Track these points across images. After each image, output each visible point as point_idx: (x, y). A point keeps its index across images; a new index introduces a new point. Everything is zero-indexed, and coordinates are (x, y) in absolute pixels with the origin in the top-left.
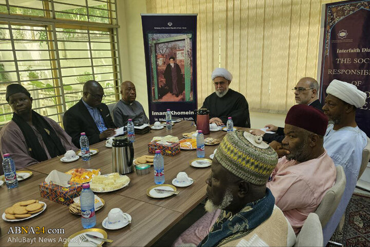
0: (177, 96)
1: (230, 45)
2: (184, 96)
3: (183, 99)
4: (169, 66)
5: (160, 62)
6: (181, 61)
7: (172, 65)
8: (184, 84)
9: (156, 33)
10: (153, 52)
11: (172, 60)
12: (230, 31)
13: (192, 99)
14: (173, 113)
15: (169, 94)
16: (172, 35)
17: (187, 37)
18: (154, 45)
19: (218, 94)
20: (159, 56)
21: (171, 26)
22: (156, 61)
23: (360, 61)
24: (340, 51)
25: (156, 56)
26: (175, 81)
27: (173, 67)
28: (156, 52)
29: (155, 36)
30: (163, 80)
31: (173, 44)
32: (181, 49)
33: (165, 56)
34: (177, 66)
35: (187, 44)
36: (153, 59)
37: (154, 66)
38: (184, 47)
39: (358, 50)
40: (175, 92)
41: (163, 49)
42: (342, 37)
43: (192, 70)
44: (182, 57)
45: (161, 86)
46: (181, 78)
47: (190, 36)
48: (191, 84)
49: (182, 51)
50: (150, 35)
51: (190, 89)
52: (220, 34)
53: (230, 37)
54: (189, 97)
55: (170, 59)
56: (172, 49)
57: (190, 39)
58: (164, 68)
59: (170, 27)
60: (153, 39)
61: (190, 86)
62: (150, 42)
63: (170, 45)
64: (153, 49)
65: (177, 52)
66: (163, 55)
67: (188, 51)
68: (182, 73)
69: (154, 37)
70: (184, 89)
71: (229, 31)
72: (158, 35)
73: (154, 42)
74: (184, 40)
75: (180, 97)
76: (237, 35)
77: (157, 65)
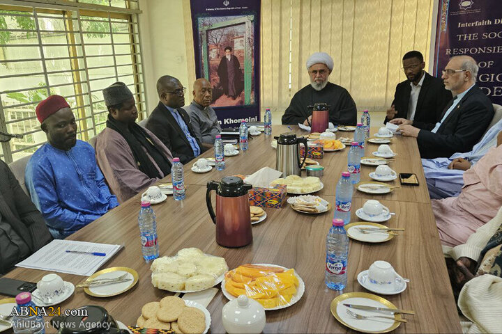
0: (234, 98)
1: (305, 27)
2: (244, 98)
3: (242, 102)
4: (224, 59)
5: (213, 54)
6: (239, 51)
7: (229, 57)
8: (243, 82)
9: (209, 16)
10: (205, 42)
11: (228, 51)
12: (306, 8)
13: (253, 101)
14: (229, 121)
15: (224, 97)
16: (229, 17)
17: (248, 19)
18: (205, 32)
19: (314, 86)
20: (212, 46)
21: (228, 6)
22: (208, 54)
23: (492, 35)
24: (463, 25)
25: (208, 47)
26: (231, 79)
27: (229, 60)
28: (208, 42)
29: (207, 20)
30: (216, 78)
31: (230, 29)
32: (240, 35)
33: (219, 46)
34: (234, 58)
35: (248, 29)
36: (204, 52)
37: (204, 61)
38: (245, 32)
39: (489, 22)
40: (231, 93)
41: (217, 37)
42: (465, 7)
43: (253, 62)
44: (242, 46)
45: (214, 87)
46: (239, 74)
47: (252, 17)
48: (253, 81)
49: (242, 39)
50: (200, 20)
51: (250, 88)
52: (291, 13)
53: (306, 17)
54: (249, 98)
55: (225, 50)
56: (228, 36)
57: (252, 21)
58: (218, 62)
59: (226, 7)
60: (204, 25)
61: (250, 85)
62: (200, 29)
63: (226, 31)
64: (204, 37)
65: (235, 40)
66: (217, 45)
67: (249, 38)
68: (241, 67)
69: (205, 22)
70: (242, 89)
71: (304, 9)
72: (211, 18)
73: (206, 28)
74: (244, 23)
75: (238, 99)
76: (316, 12)
77: (209, 59)
